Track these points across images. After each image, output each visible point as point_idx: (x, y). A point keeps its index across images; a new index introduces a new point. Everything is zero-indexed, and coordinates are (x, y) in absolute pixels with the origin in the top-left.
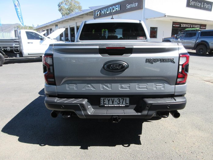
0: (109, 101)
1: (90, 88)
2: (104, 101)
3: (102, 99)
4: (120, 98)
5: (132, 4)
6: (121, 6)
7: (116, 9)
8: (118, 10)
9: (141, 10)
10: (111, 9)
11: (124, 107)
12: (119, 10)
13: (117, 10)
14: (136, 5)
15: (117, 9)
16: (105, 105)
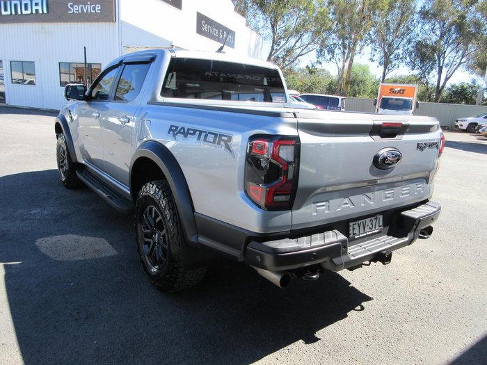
0: (359, 227)
1: (347, 205)
2: (354, 229)
3: (351, 224)
4: (373, 218)
5: (85, 4)
6: (49, 3)
7: (34, 8)
8: (41, 12)
9: (111, 23)
10: (16, 5)
11: (378, 233)
12: (45, 12)
13: (37, 11)
14: (97, 8)
15: (39, 8)
16: (356, 237)
